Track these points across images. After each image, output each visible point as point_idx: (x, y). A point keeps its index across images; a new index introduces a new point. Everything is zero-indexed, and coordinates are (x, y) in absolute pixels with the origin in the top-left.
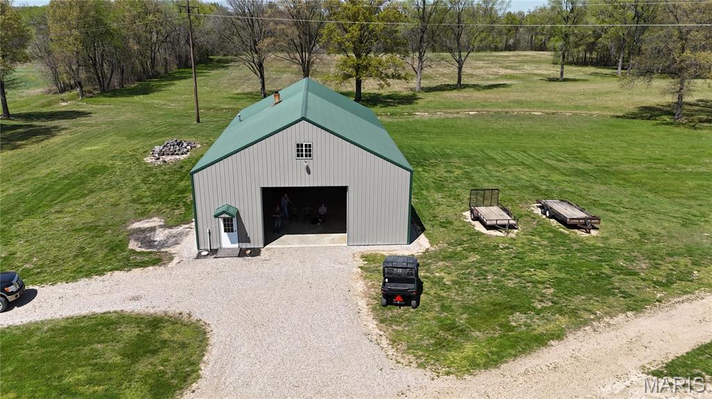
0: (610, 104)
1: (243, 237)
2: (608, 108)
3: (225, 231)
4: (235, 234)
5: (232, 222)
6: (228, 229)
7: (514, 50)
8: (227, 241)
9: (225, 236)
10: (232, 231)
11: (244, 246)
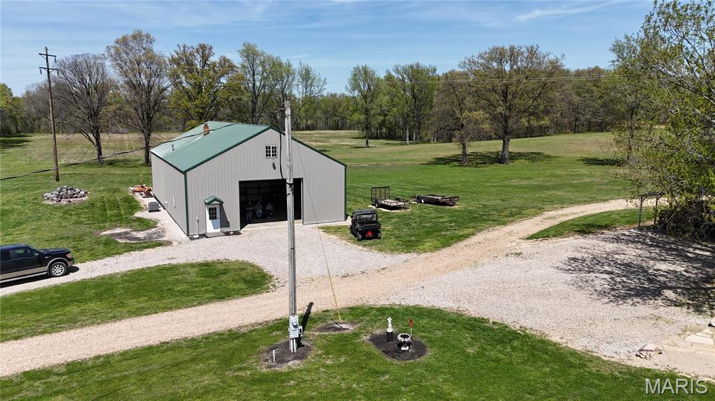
0: (414, 157)
1: (224, 223)
2: (414, 160)
3: (210, 219)
4: (218, 221)
5: (216, 211)
6: (213, 217)
7: (313, 130)
8: (210, 227)
9: (209, 222)
10: (216, 219)
11: (225, 230)
